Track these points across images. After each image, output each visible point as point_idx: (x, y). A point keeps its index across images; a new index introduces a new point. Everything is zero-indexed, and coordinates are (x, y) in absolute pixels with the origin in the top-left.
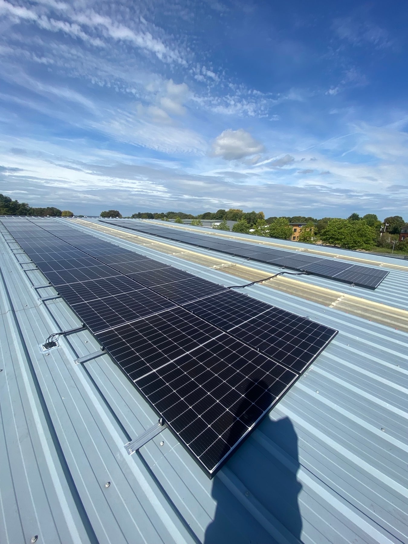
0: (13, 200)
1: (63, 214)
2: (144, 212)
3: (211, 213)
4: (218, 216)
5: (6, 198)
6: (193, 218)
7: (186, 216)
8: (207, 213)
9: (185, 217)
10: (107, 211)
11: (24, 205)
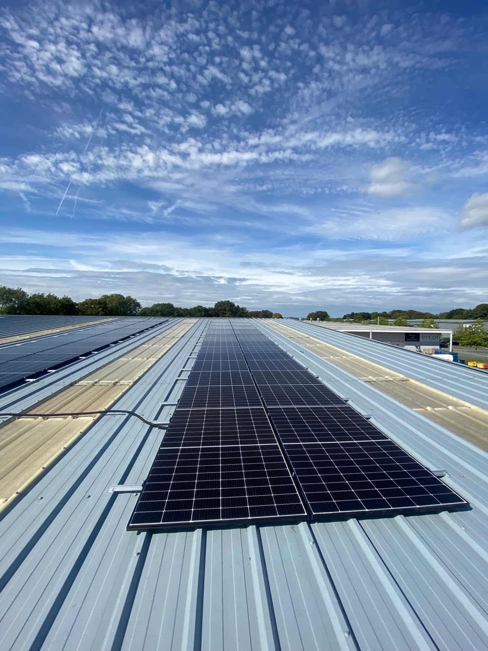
0: (236, 305)
1: (273, 316)
2: (358, 312)
3: (464, 310)
4: (477, 314)
5: (232, 303)
6: (432, 317)
7: (421, 314)
8: (456, 310)
9: (418, 316)
10: (315, 312)
11: (243, 309)
